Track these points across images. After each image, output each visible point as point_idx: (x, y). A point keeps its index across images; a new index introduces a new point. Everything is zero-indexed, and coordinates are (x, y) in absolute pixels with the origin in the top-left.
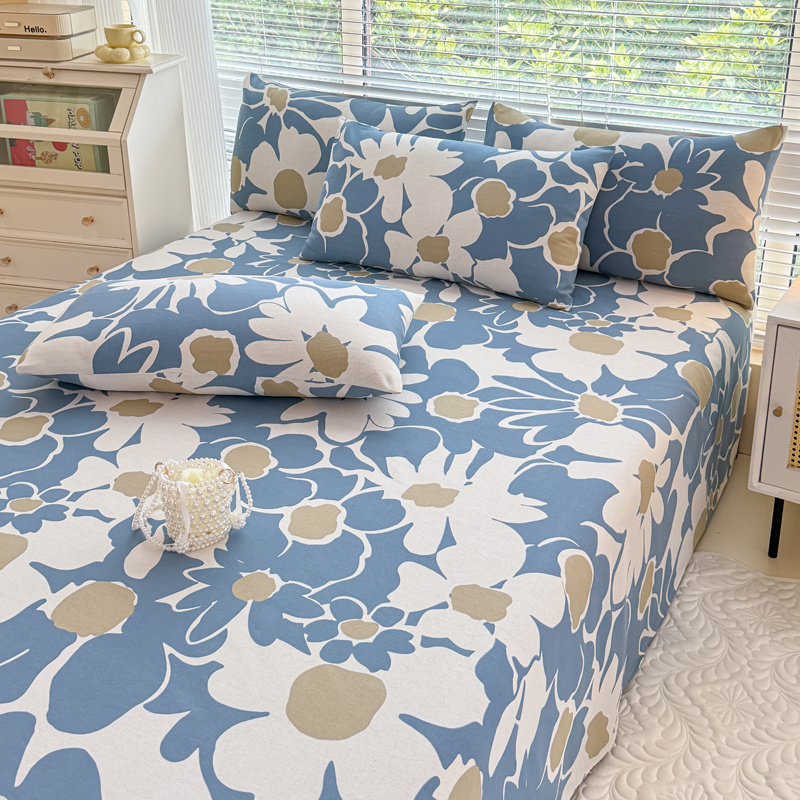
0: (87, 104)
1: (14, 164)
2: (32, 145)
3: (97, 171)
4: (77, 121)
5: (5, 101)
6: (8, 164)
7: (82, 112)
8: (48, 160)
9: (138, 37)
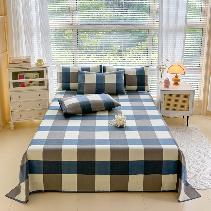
0: (37, 74)
1: (20, 87)
2: (25, 83)
3: (38, 86)
4: (35, 77)
5: (19, 75)
6: (18, 87)
7: (36, 75)
8: (28, 85)
9: (44, 61)
